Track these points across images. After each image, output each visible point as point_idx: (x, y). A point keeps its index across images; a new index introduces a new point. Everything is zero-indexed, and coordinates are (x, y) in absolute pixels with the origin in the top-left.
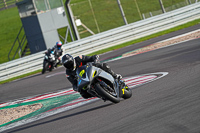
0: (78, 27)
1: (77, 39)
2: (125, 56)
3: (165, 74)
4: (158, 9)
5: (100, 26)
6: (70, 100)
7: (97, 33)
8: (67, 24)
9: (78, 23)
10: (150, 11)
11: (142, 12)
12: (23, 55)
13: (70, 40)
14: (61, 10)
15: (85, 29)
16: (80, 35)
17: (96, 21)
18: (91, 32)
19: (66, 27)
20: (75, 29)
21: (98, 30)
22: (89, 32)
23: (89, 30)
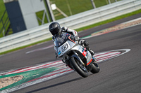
0: (54, 11)
2: (94, 35)
3: (128, 50)
5: (72, 10)
6: (47, 73)
7: (69, 15)
8: (44, 8)
9: (53, 7)
12: (6, 34)
13: (46, 22)
15: (59, 12)
16: (55, 17)
17: (68, 6)
18: (65, 15)
19: (43, 11)
20: (51, 12)
21: (71, 13)
22: (62, 15)
23: (62, 13)
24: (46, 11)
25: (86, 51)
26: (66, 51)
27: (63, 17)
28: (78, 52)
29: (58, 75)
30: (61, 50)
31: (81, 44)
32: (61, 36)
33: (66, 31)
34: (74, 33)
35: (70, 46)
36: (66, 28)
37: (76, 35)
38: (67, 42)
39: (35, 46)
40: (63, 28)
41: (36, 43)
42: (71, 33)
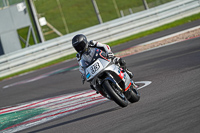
0: (43, 27)
1: (40, 41)
3: (148, 83)
4: (139, 5)
5: (70, 25)
7: (65, 33)
8: (29, 23)
9: (43, 22)
10: (130, 7)
11: (120, 9)
13: (32, 43)
14: (21, 7)
15: (50, 29)
16: (45, 36)
17: (64, 19)
18: (59, 33)
19: (28, 27)
20: (39, 29)
21: (67, 30)
22: (55, 33)
23: (55, 30)
24: (31, 27)
25: (123, 72)
26: (97, 72)
27: (55, 36)
28: (113, 73)
29: (49, 119)
30: (90, 72)
31: (116, 63)
32: (88, 53)
33: (95, 46)
34: (106, 49)
35: (102, 65)
36: (94, 42)
37: (109, 51)
38: (98, 61)
39: (16, 77)
40: (91, 43)
41: (17, 74)
42: (102, 49)
